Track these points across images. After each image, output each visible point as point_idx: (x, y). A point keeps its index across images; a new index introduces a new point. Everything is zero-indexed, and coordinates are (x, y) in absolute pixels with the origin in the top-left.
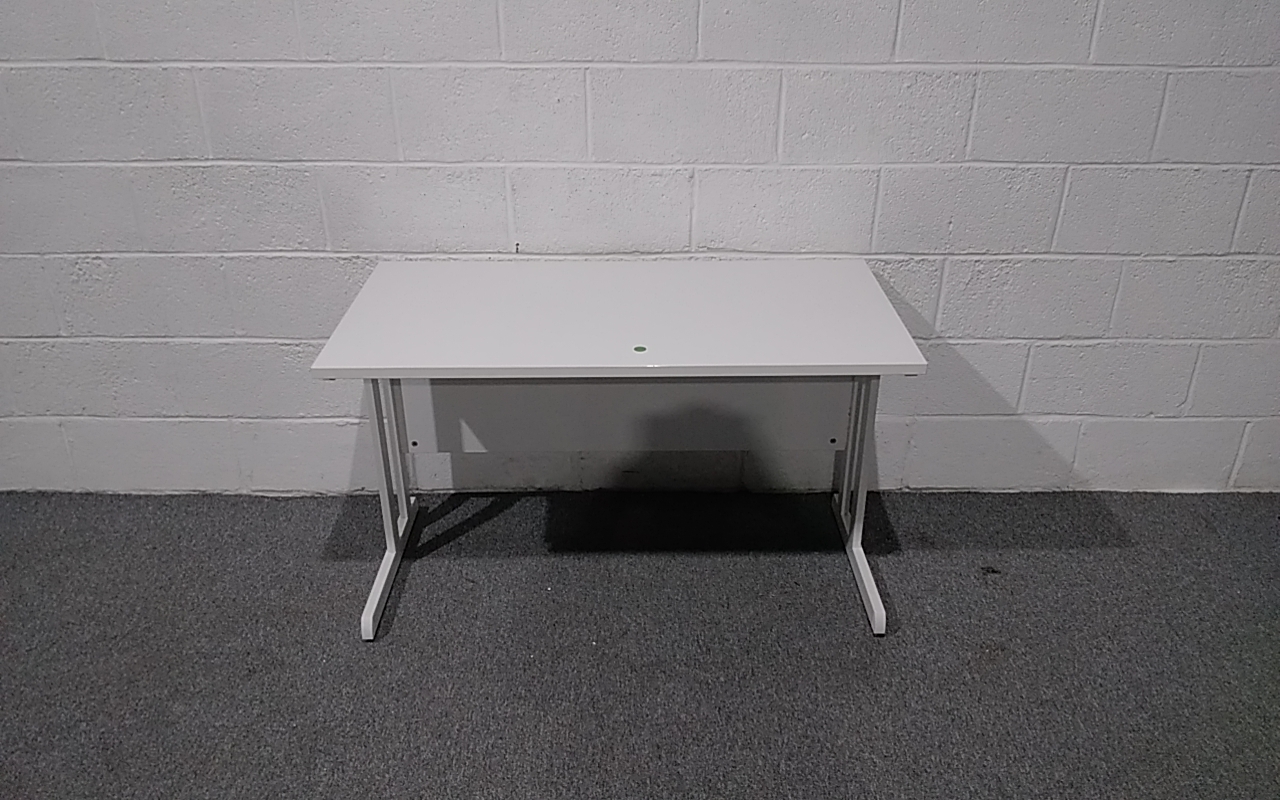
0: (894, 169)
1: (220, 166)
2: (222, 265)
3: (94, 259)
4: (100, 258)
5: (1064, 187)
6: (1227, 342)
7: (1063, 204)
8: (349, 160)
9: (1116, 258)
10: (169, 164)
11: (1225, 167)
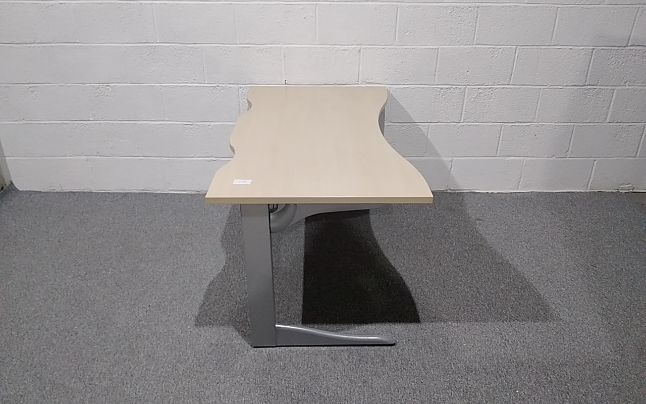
0: (444, 48)
1: (162, 46)
2: (161, 89)
3: (106, 86)
4: (109, 86)
5: (515, 56)
6: (585, 124)
7: (515, 64)
8: (216, 44)
9: (537, 87)
10: (140, 45)
11: (582, 48)
